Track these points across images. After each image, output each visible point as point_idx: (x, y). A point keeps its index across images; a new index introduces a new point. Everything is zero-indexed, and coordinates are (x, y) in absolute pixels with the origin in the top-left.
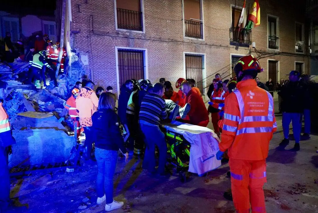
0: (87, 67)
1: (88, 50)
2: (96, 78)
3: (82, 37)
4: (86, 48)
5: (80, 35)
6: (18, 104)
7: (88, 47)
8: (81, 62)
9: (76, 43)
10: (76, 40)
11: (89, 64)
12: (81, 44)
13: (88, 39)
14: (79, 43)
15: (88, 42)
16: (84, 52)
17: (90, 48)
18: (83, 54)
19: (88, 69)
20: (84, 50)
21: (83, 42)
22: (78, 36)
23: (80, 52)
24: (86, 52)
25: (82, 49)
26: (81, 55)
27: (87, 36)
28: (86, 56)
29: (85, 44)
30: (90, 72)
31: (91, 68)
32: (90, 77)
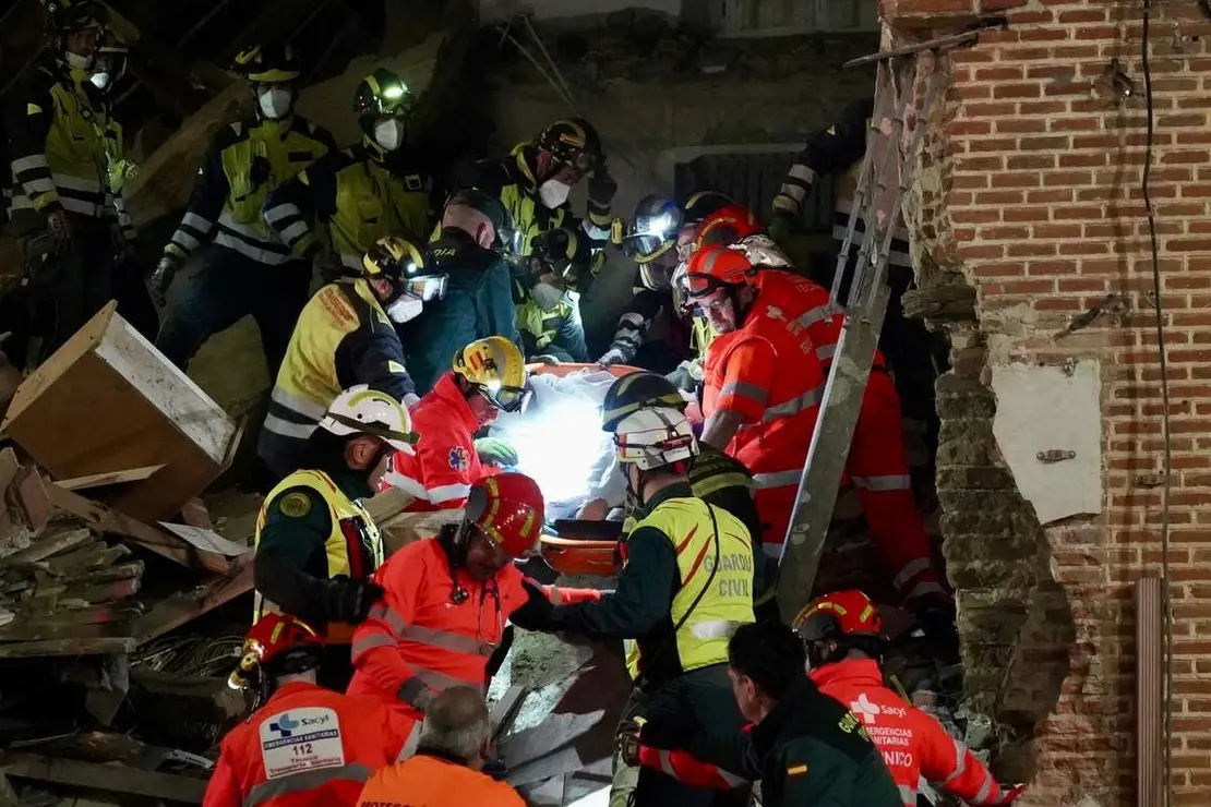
0: (1085, 548)
1: (1107, 278)
3: (1034, 91)
4: (1079, 259)
5: (997, 62)
9: (949, 184)
10: (951, 150)
11: (1116, 501)
12: (1017, 198)
13: (1130, 113)
14: (989, 189)
15: (1112, 163)
16: (1043, 323)
17: (1136, 246)
18: (1030, 351)
19: (1094, 575)
20: (1047, 286)
21: (1041, 173)
22: (981, 75)
23: (991, 328)
24: (1082, 322)
25: (1027, 276)
26: (996, 368)
27: (1115, 60)
28: (1068, 372)
29: (1075, 190)
30: (1122, 630)
31: (1139, 558)
32: (1121, 708)
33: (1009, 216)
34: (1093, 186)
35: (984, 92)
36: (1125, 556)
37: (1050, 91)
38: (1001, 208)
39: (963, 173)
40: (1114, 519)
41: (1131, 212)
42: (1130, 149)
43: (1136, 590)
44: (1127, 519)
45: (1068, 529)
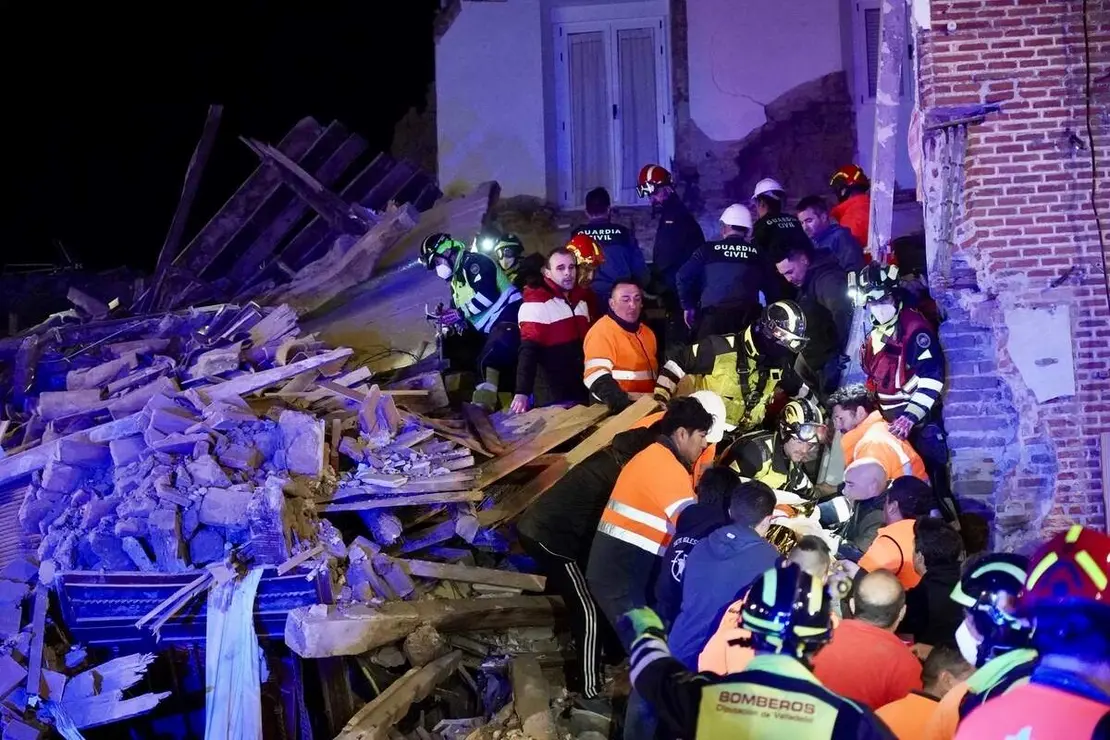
0: (1065, 416)
1: (1070, 256)
3: (1019, 148)
4: (1053, 246)
5: (997, 132)
7: (1075, 229)
8: (1015, 370)
9: (970, 205)
10: (970, 185)
11: (1083, 388)
12: (1013, 211)
13: (1077, 160)
14: (997, 206)
15: (1070, 189)
16: (1034, 284)
17: (1087, 238)
18: (1028, 301)
19: (1072, 432)
20: (1035, 262)
21: (1028, 196)
22: (988, 140)
23: (1002, 288)
24: (1058, 282)
25: (1022, 257)
26: (1007, 313)
27: (1068, 129)
28: (1050, 312)
29: (1048, 205)
30: (1091, 464)
31: (1099, 420)
32: (1094, 509)
33: (1009, 222)
34: (1059, 203)
35: (989, 150)
36: (1090, 420)
37: (1030, 148)
38: (1004, 218)
39: (980, 198)
40: (1083, 398)
41: (1082, 217)
42: (1079, 181)
43: (1100, 440)
44: (1091, 398)
45: (1056, 405)
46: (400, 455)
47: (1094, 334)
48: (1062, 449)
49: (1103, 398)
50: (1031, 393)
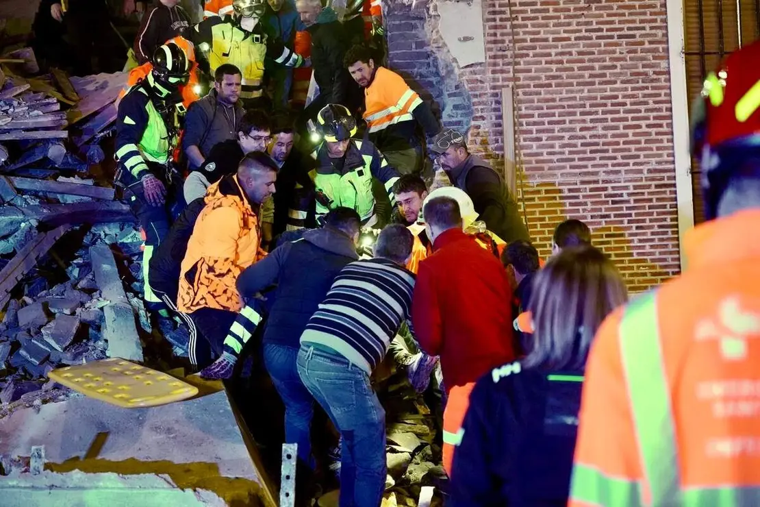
0: (478, 77)
2: (535, 144)
6: (79, 310)
8: (445, 45)
11: (490, 57)
19: (482, 88)
26: (439, 4)
28: (469, 4)
30: (495, 110)
31: (501, 80)
32: (497, 141)
36: (495, 80)
40: (490, 64)
43: (501, 94)
44: (495, 65)
45: (471, 69)
46: (5, 102)
47: (498, 20)
48: (475, 100)
49: (503, 65)
50: (455, 60)
